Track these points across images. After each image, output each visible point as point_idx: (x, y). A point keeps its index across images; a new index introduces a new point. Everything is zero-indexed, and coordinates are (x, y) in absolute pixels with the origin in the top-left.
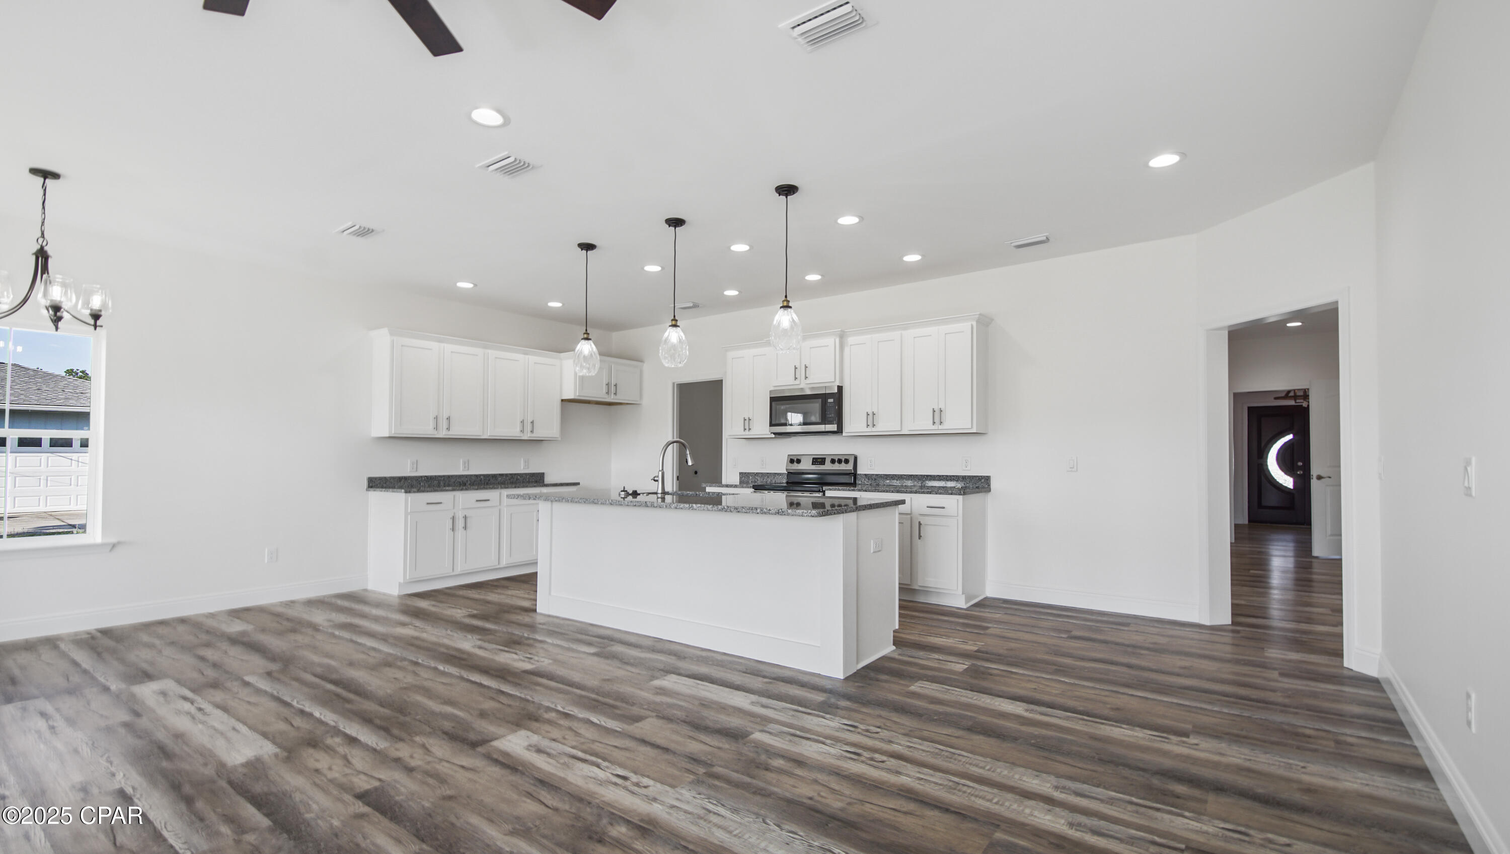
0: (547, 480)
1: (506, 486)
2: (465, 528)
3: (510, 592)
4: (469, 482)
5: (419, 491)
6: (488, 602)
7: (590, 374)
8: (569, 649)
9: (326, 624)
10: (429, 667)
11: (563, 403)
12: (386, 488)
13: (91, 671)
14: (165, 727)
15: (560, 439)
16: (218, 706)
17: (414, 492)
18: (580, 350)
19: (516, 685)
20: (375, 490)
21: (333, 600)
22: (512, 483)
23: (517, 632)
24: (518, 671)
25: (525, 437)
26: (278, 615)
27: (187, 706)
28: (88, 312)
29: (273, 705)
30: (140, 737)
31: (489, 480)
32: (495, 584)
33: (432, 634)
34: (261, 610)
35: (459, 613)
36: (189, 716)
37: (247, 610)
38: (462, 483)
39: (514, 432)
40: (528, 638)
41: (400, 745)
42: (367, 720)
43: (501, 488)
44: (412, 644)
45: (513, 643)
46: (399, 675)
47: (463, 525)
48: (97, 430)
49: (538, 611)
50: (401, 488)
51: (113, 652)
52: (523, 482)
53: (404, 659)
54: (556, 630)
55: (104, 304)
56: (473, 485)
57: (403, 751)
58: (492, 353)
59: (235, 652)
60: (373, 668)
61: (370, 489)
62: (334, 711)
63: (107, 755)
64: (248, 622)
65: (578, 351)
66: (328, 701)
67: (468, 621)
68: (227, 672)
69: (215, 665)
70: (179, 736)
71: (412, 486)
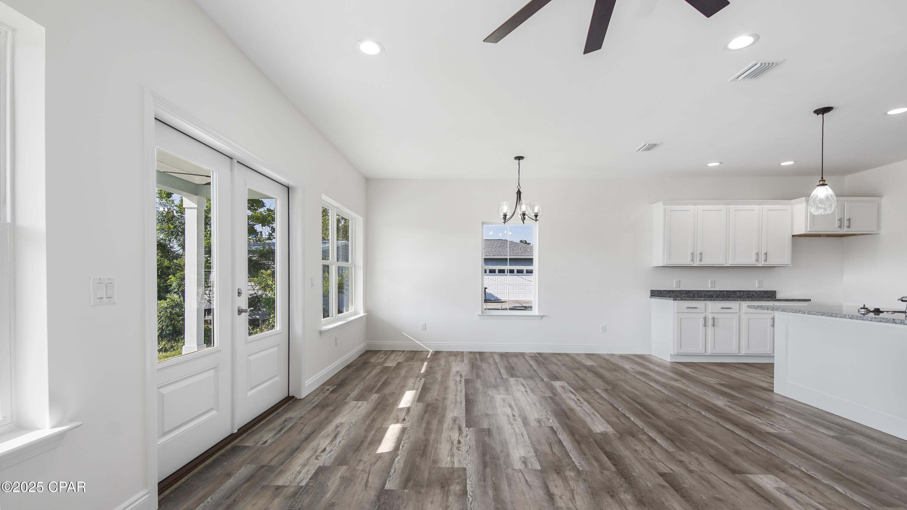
0: (778, 296)
1: (745, 299)
2: (713, 325)
3: (749, 374)
4: (715, 295)
5: (682, 300)
6: (733, 378)
7: (826, 213)
8: (807, 427)
9: (631, 370)
10: (695, 411)
11: (794, 238)
12: (661, 297)
13: (537, 370)
14: (566, 405)
15: (791, 265)
16: (586, 401)
17: (679, 300)
18: (816, 194)
19: (762, 441)
20: (655, 298)
21: (634, 358)
22: (748, 297)
23: (759, 403)
24: (763, 432)
25: (760, 265)
26: (607, 360)
27: (573, 396)
28: (533, 214)
29: (610, 407)
30: (556, 405)
31: (730, 295)
32: (737, 366)
33: (694, 390)
34: (598, 356)
35: (712, 381)
36: (574, 402)
37: (593, 355)
38: (710, 296)
39: (751, 261)
40: (768, 410)
41: (682, 453)
42: (661, 432)
43: (741, 300)
44: (681, 392)
45: (756, 410)
46: (676, 410)
47: (712, 324)
48: (535, 267)
49: (774, 392)
50: (670, 297)
51: (544, 364)
52: (757, 297)
53: (678, 401)
54: (793, 409)
55: (539, 210)
56: (718, 297)
57: (685, 458)
58: (732, 207)
59: (590, 375)
60: (660, 402)
61: (652, 297)
62: (641, 420)
63: (545, 410)
64: (594, 361)
65: (814, 195)
66: (638, 414)
67: (718, 387)
68: (588, 385)
69: (582, 380)
70: (571, 410)
71: (677, 296)
